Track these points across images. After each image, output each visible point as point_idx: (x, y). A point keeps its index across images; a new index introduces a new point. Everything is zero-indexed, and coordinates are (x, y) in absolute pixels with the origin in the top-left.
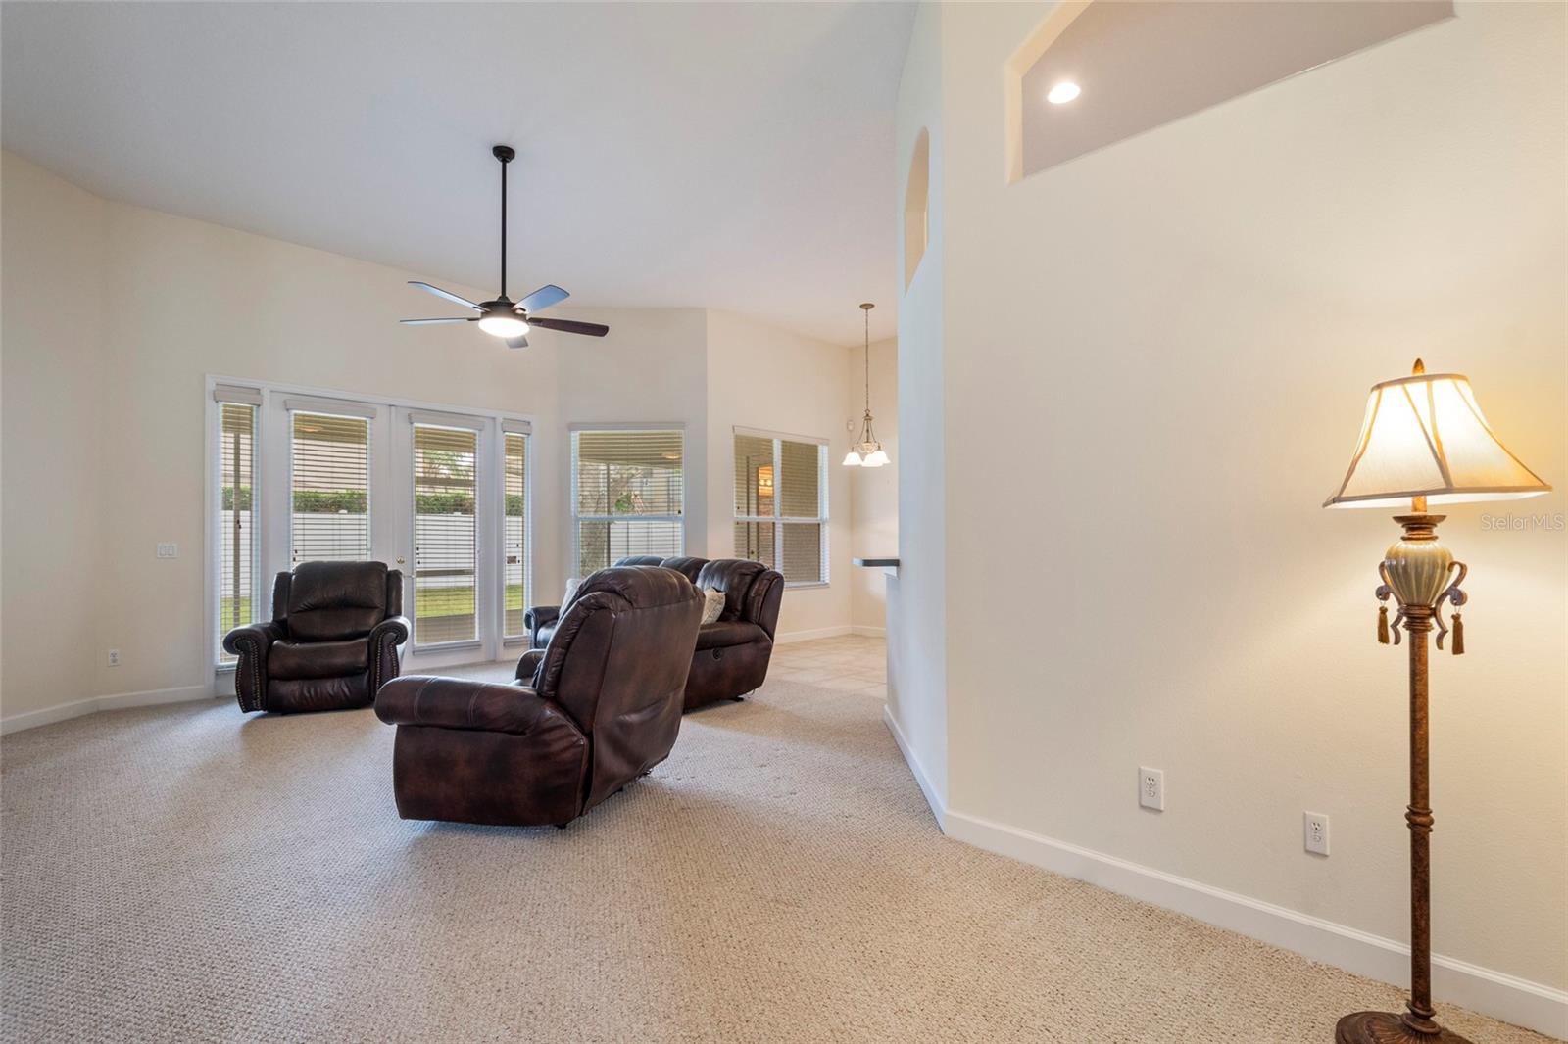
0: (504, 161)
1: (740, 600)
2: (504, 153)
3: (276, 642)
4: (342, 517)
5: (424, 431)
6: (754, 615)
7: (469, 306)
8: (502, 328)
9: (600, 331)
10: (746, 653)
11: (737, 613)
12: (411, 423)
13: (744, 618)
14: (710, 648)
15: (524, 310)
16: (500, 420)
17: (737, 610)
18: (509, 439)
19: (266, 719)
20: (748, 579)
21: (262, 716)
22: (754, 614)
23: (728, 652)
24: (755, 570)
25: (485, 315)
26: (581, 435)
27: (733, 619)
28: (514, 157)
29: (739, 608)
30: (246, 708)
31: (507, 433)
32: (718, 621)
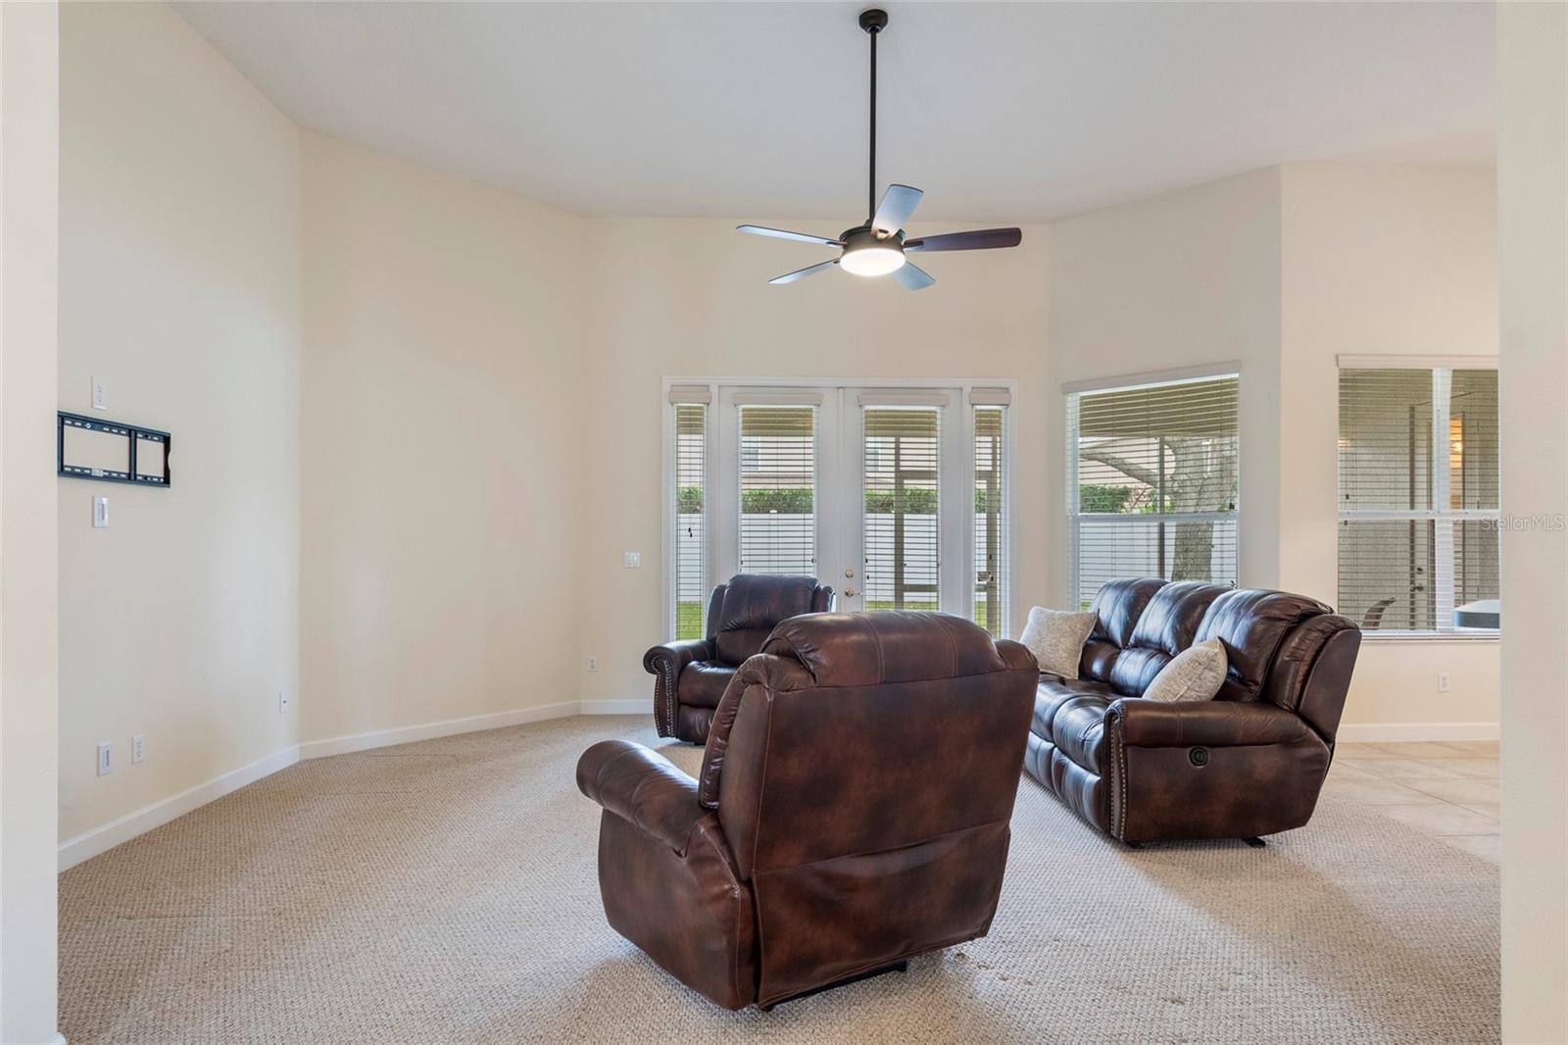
0: (874, 31)
1: (1262, 662)
2: (873, 21)
3: (693, 663)
4: (773, 516)
5: (876, 415)
6: (1287, 693)
7: (815, 243)
8: (872, 264)
9: (1009, 237)
10: (1266, 762)
11: (1253, 688)
12: (861, 406)
13: (1267, 698)
14: (1187, 746)
15: (886, 232)
16: (967, 390)
17: (1256, 683)
18: (980, 415)
19: (676, 748)
20: (1280, 628)
21: (676, 745)
22: (1288, 690)
23: (1219, 757)
24: (1297, 612)
25: (847, 248)
26: (1083, 398)
27: (1248, 697)
28: (886, 23)
29: (1260, 679)
30: (663, 734)
31: (978, 407)
32: (1213, 700)
